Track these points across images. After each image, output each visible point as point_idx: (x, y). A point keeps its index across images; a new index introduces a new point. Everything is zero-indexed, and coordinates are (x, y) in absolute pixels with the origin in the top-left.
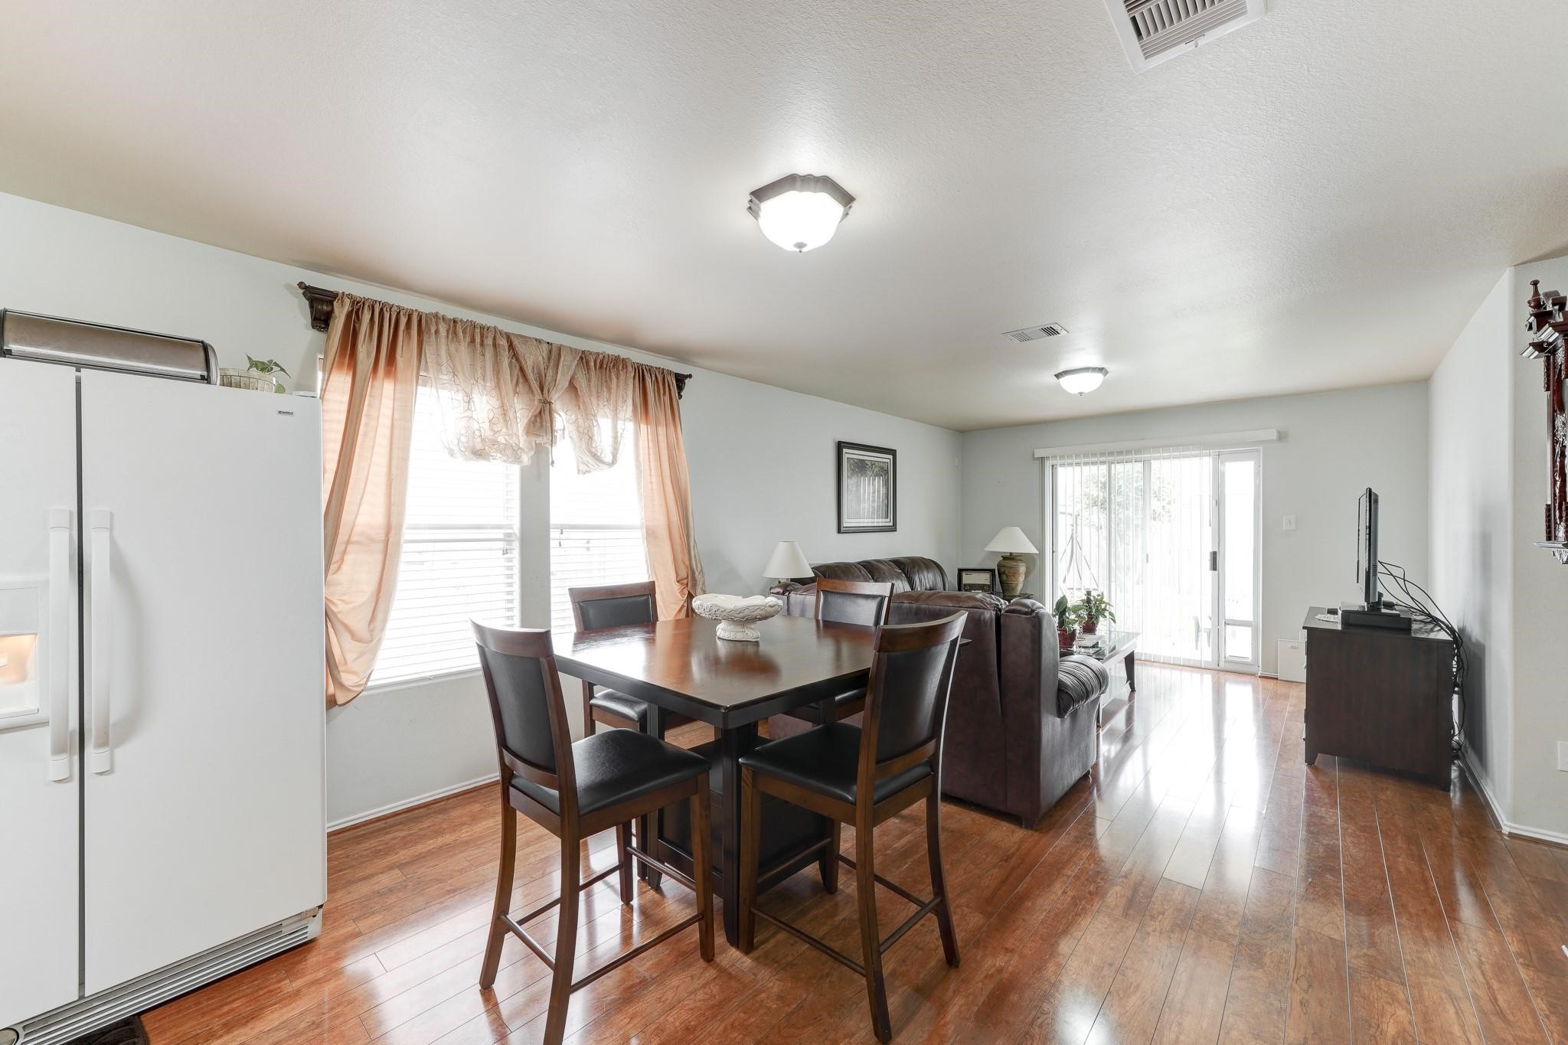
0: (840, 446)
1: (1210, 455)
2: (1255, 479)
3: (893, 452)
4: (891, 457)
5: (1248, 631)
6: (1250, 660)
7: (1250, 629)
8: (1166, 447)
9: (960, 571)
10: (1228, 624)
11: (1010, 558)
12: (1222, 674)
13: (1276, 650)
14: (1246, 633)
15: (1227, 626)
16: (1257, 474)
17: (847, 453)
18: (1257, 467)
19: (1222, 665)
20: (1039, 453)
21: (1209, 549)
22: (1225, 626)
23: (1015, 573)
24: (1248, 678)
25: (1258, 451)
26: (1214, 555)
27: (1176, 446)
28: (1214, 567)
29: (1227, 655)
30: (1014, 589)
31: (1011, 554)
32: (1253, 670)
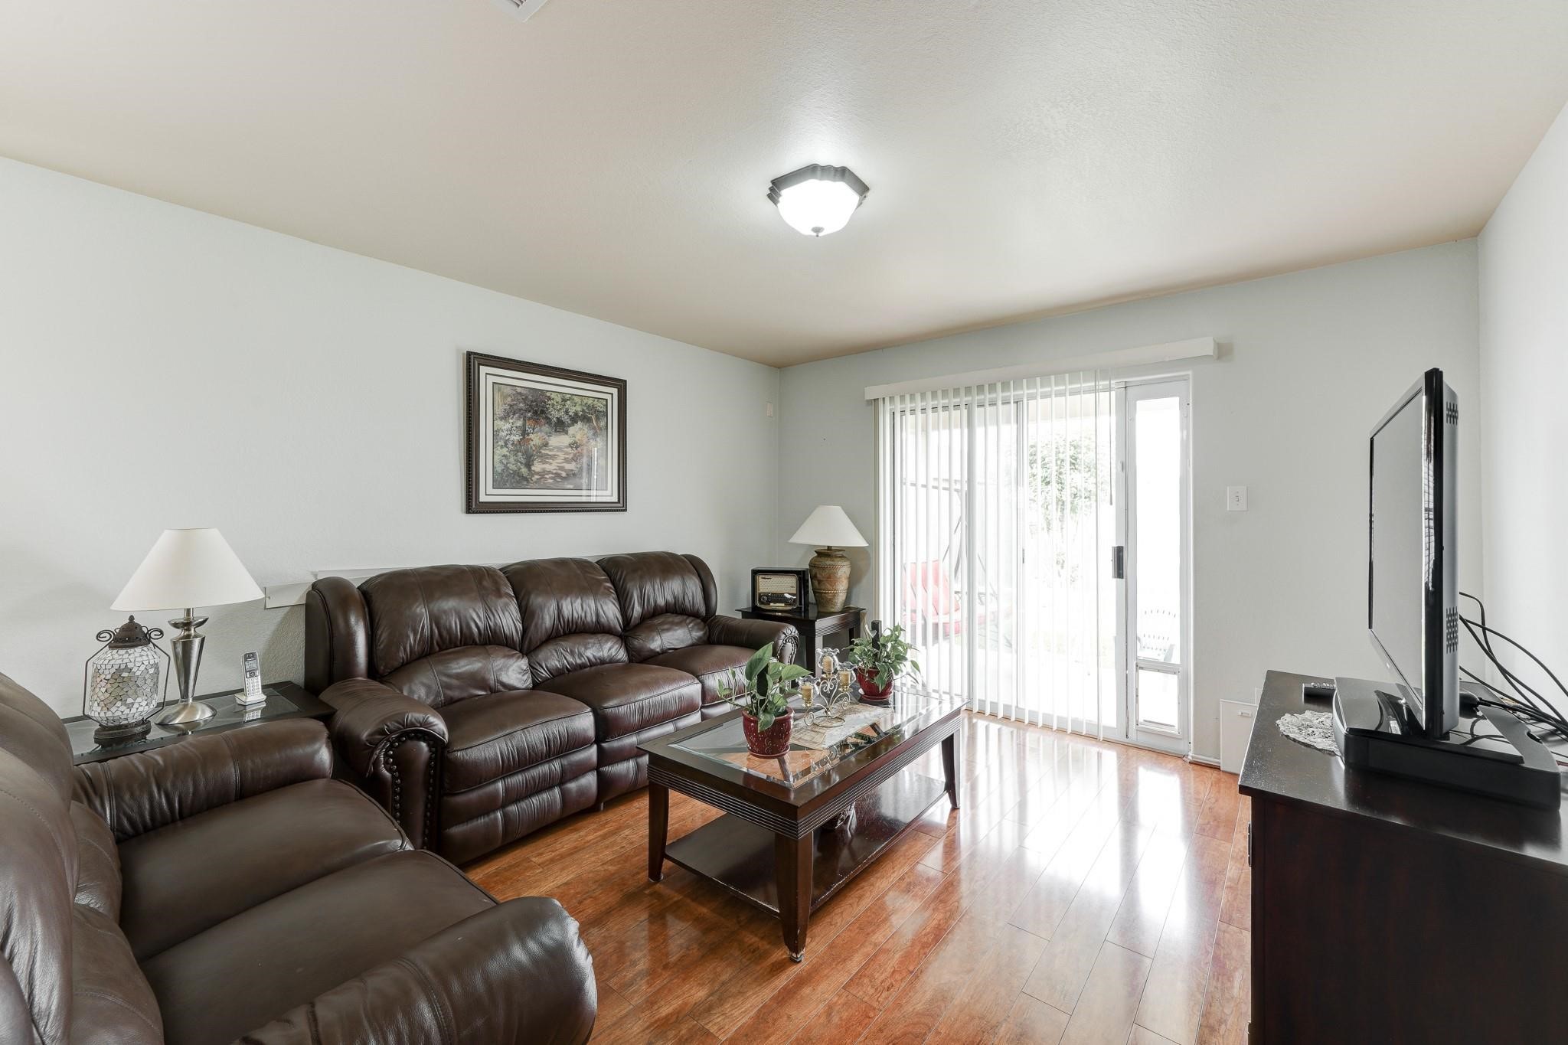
0: (473, 362)
1: (1110, 390)
2: (1182, 429)
3: (621, 385)
4: (615, 391)
5: (1173, 680)
6: (1175, 731)
7: (1176, 676)
8: (1045, 376)
9: (755, 573)
10: (1142, 668)
11: (826, 554)
12: (1132, 752)
13: (1218, 719)
14: (1171, 683)
15: (1140, 671)
16: (1184, 417)
17: (488, 376)
18: (1184, 405)
19: (1134, 737)
20: (871, 393)
21: (1110, 541)
22: (1137, 671)
23: (831, 578)
24: (1172, 763)
25: (1185, 379)
26: (1119, 552)
27: (1059, 374)
28: (1119, 572)
29: (1141, 720)
30: (830, 601)
31: (829, 548)
32: (1180, 747)
